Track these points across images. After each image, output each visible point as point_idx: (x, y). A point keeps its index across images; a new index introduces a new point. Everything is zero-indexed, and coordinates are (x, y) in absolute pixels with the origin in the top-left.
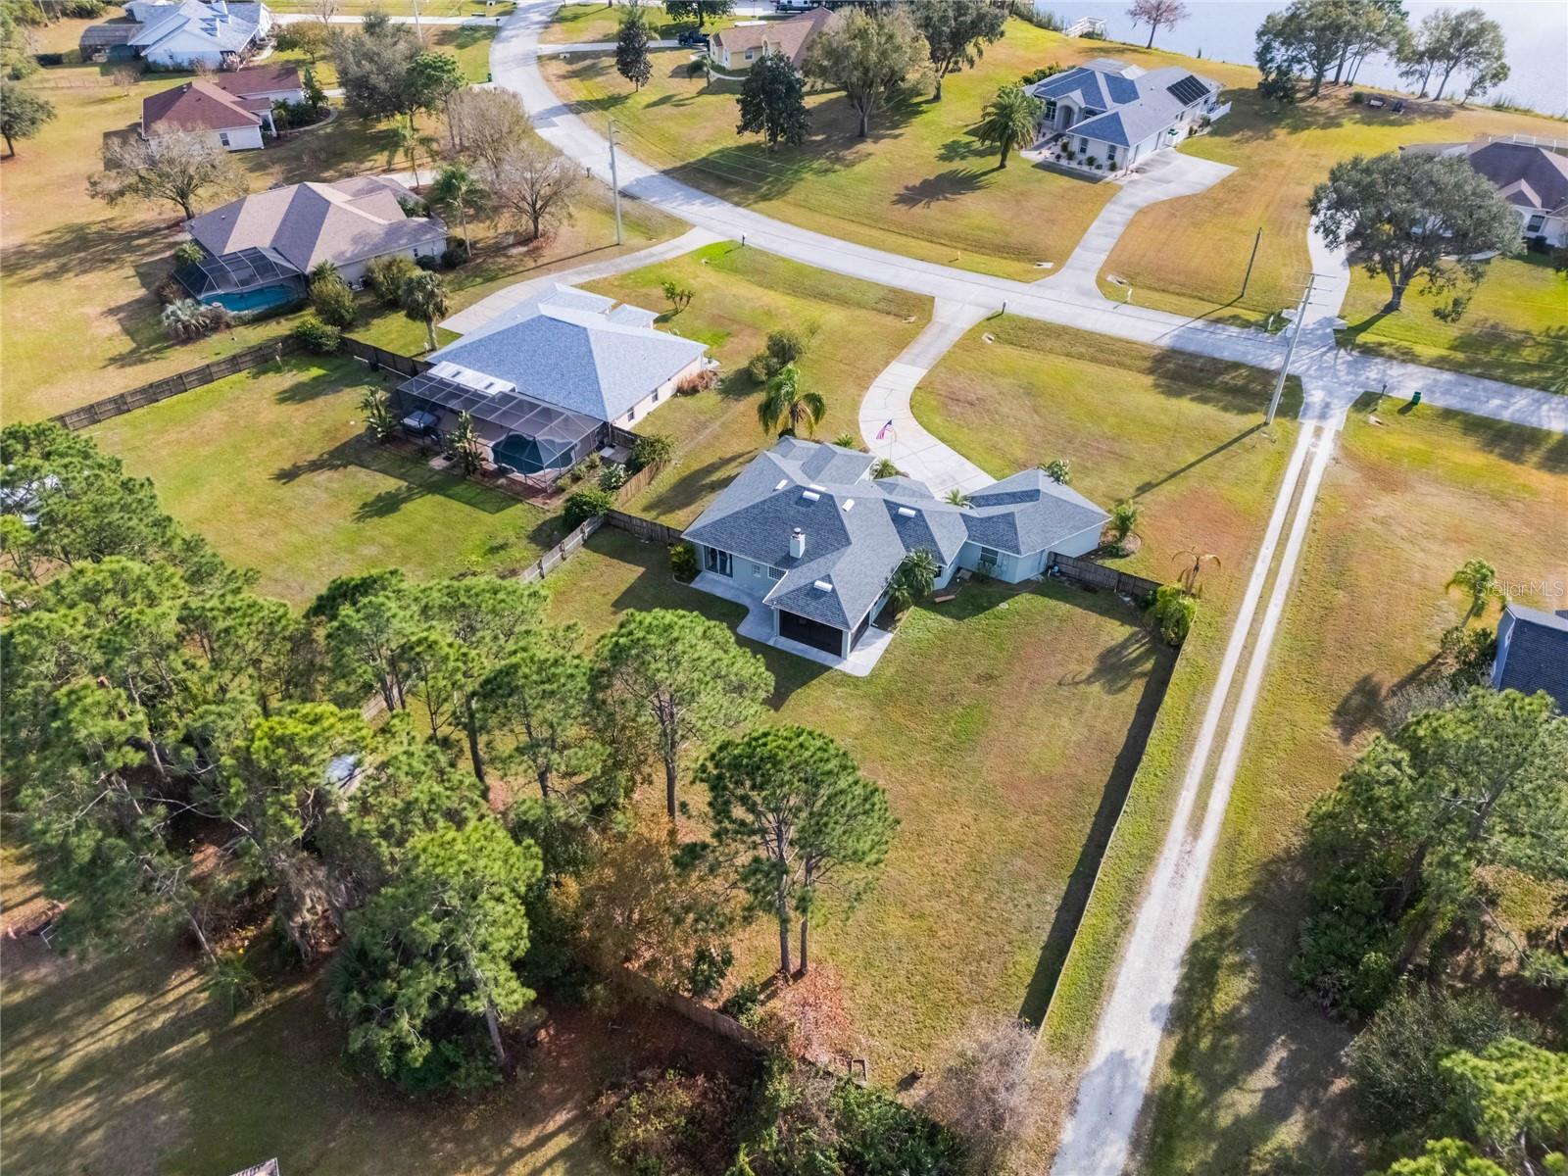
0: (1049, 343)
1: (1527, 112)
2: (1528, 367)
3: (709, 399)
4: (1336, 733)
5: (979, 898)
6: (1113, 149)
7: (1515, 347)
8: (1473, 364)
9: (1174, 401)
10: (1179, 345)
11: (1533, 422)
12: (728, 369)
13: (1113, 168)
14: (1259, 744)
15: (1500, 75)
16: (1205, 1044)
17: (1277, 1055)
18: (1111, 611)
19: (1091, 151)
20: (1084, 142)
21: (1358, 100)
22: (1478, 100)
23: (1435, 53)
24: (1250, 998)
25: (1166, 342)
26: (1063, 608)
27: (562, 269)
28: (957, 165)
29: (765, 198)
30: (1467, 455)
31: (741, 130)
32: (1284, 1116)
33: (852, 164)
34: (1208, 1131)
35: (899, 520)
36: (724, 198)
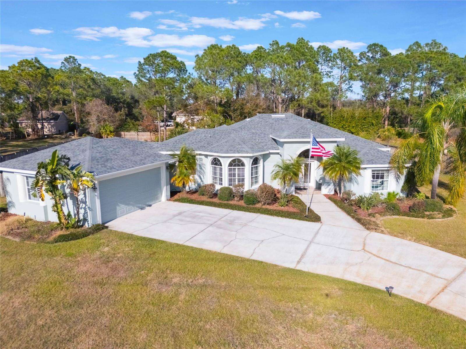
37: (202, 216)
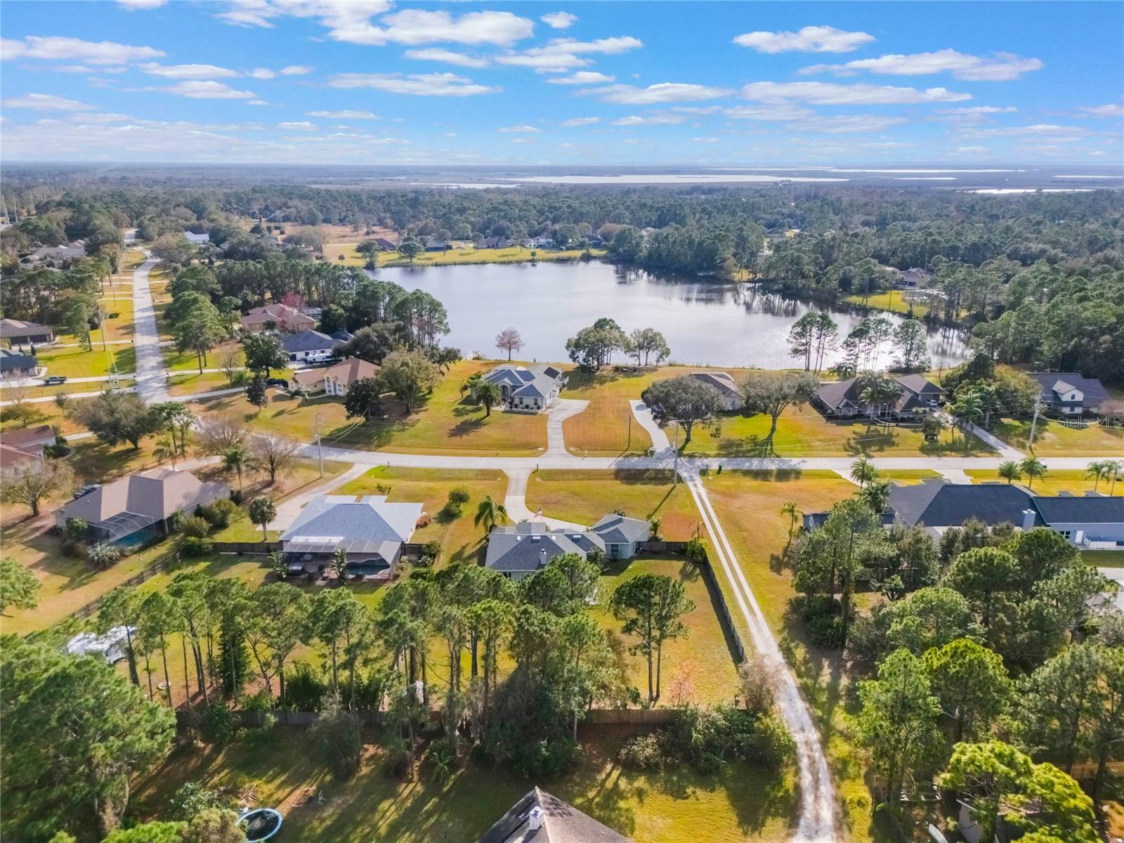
0: (566, 477)
1: (682, 366)
2: (749, 451)
3: (435, 527)
4: (775, 574)
5: (700, 655)
6: (536, 400)
7: (740, 445)
8: (731, 454)
9: (634, 487)
10: (619, 467)
11: (764, 468)
12: (434, 513)
13: (539, 408)
14: (754, 584)
15: (667, 352)
16: (803, 669)
17: (826, 663)
18: (670, 558)
19: (525, 403)
20: (521, 399)
21: (617, 369)
22: (661, 363)
23: (641, 347)
24: (806, 652)
25: (613, 467)
26: (653, 562)
27: (299, 494)
28: (465, 418)
29: (380, 446)
30: (749, 482)
31: (348, 418)
32: (840, 678)
33: (412, 426)
34: (821, 689)
35: (575, 541)
36: (359, 449)
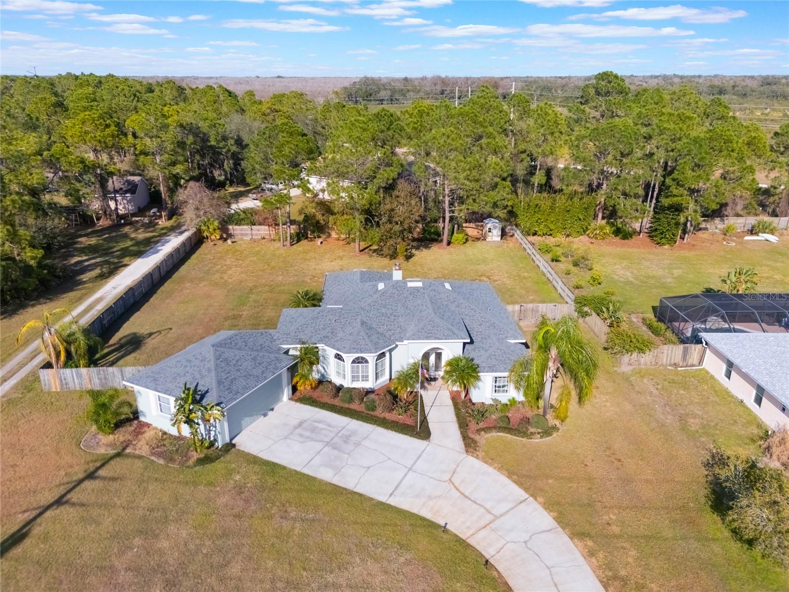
37: (322, 429)
